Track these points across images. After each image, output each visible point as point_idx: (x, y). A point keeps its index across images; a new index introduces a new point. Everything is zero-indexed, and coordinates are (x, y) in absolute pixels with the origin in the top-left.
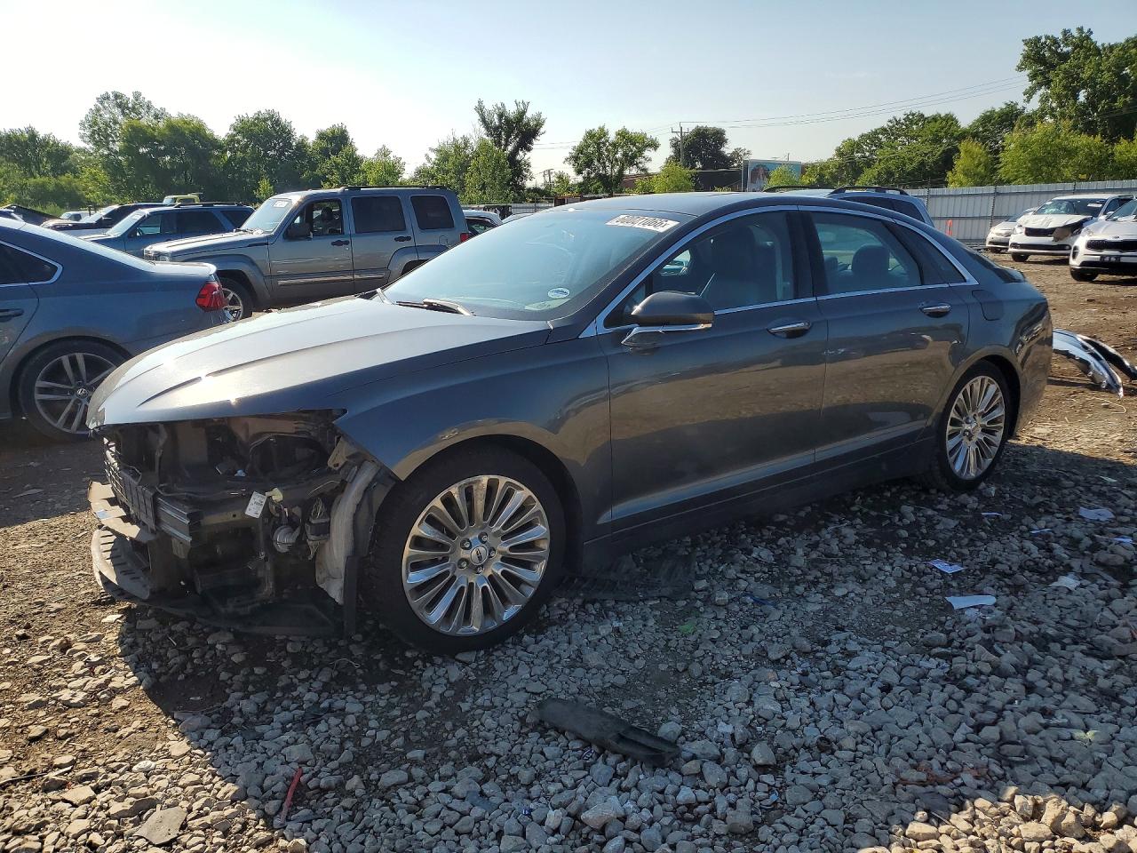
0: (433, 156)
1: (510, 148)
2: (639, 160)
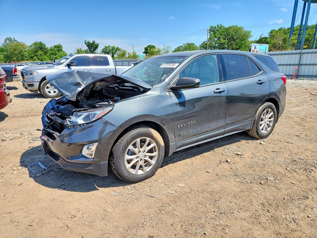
1: (92, 49)
2: (117, 53)
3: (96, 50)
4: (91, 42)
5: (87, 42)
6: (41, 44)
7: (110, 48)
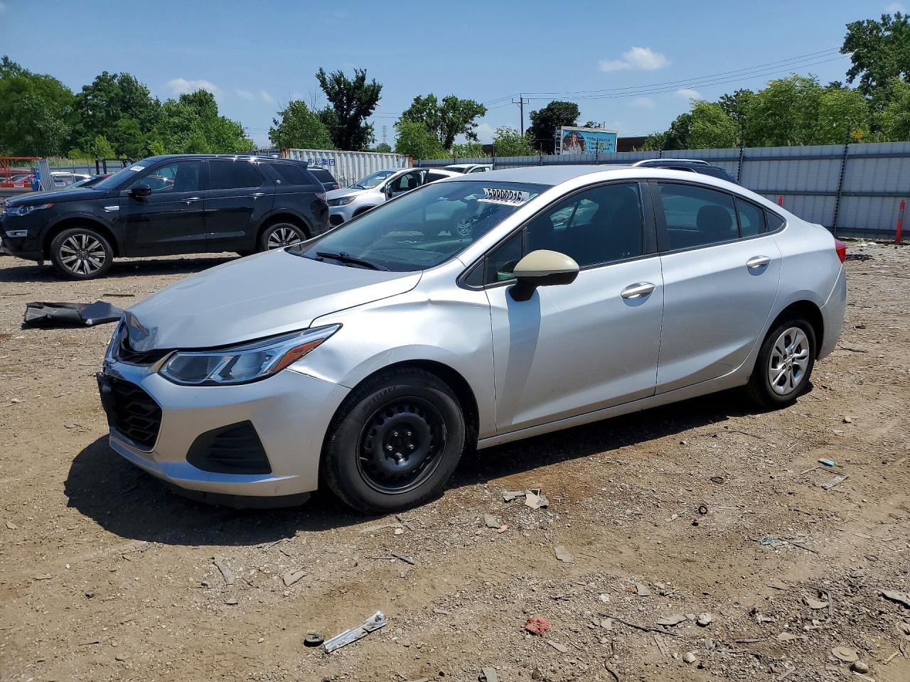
0: (280, 119)
1: (352, 112)
2: (468, 126)
3: (369, 114)
4: (351, 77)
5: (328, 77)
6: (127, 82)
7: (440, 104)
